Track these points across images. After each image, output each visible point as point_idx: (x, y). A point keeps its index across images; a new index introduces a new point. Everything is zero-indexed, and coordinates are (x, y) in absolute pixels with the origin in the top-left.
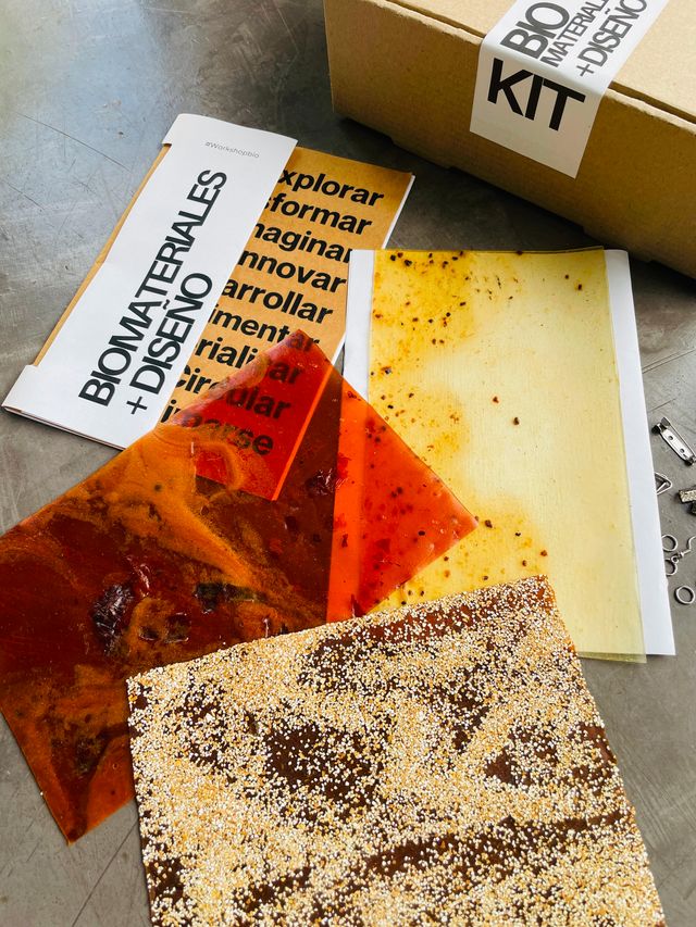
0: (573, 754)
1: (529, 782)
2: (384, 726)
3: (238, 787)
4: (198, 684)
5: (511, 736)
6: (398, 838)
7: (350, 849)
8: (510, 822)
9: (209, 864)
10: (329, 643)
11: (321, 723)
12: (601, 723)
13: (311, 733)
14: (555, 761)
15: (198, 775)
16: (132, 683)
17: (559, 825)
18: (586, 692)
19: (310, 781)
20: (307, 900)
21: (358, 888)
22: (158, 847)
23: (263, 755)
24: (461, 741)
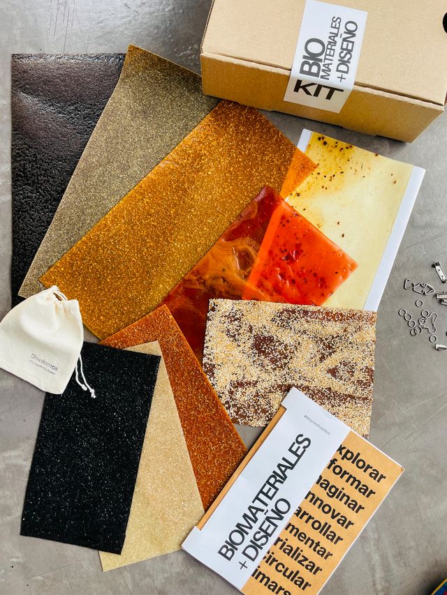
0: (359, 375)
1: (341, 379)
2: (297, 345)
3: (240, 349)
4: (235, 309)
5: (341, 363)
6: (290, 382)
7: (273, 380)
8: (330, 389)
9: (224, 369)
10: (286, 310)
11: (275, 337)
12: (373, 368)
13: (271, 339)
14: (353, 376)
15: (228, 341)
16: (211, 301)
17: (346, 395)
18: (373, 357)
19: (266, 355)
20: (254, 390)
21: (272, 392)
22: (209, 359)
23: (252, 341)
24: (322, 358)
